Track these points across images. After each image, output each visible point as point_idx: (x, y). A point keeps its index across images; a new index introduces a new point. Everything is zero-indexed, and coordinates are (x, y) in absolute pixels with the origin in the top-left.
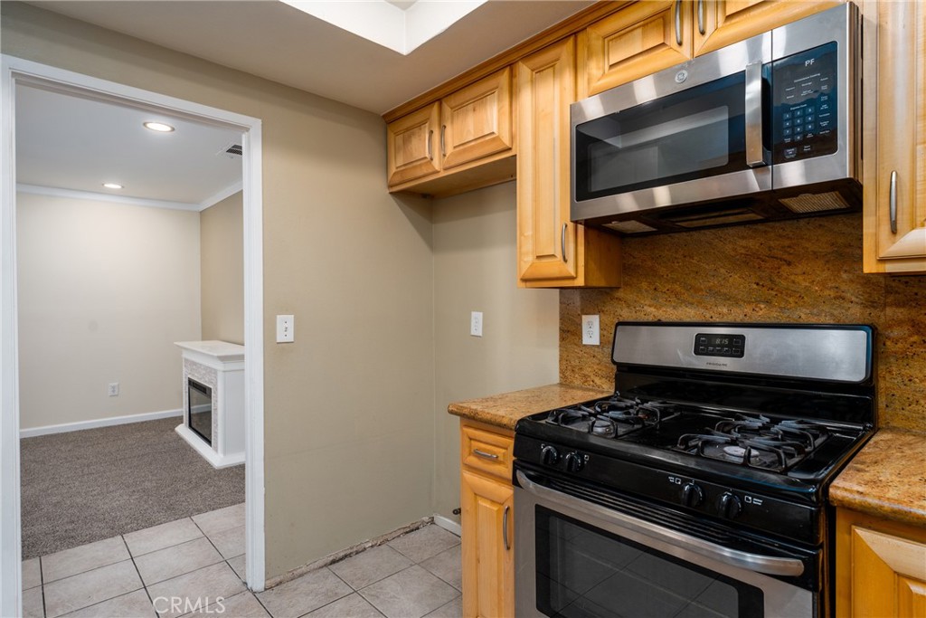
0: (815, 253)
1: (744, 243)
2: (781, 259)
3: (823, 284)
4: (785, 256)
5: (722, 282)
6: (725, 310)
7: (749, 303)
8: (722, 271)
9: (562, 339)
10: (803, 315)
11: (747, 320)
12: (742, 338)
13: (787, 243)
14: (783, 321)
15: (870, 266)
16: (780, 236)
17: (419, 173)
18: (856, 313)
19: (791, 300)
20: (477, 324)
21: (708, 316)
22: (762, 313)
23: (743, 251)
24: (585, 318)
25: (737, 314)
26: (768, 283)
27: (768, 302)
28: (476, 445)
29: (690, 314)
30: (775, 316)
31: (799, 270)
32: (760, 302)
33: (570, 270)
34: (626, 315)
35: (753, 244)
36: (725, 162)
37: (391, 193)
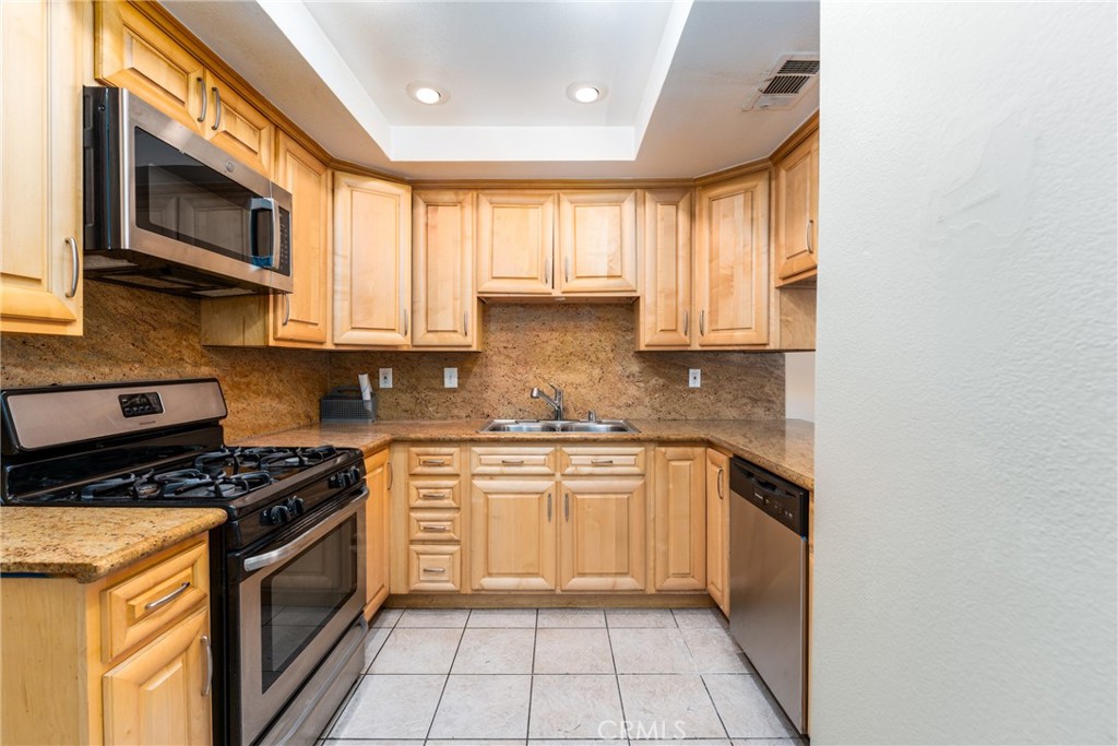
0: (169, 323)
1: (123, 303)
2: (150, 325)
3: (173, 348)
4: (152, 322)
5: (105, 341)
6: (107, 370)
7: (127, 362)
8: (105, 328)
11: (126, 380)
12: (155, 396)
13: (154, 311)
14: (151, 379)
16: (149, 303)
19: (156, 360)
21: (91, 377)
23: (122, 311)
26: (141, 345)
27: (141, 362)
29: (70, 375)
31: (161, 334)
32: (134, 362)
35: (130, 306)
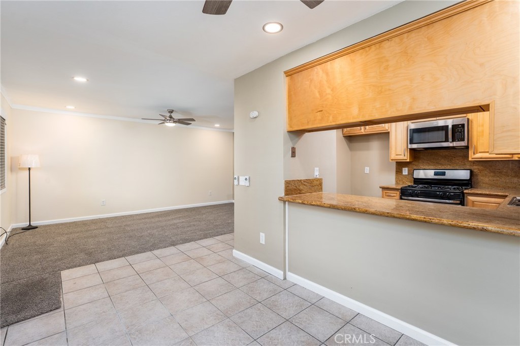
2: (453, 157)
3: (462, 162)
5: (440, 161)
6: (440, 167)
9: (396, 173)
10: (457, 168)
11: (445, 169)
12: (445, 172)
15: (470, 159)
17: (356, 132)
18: (468, 167)
19: (455, 164)
20: (367, 170)
21: (436, 168)
22: (449, 167)
24: (403, 169)
25: (443, 167)
26: (450, 161)
28: (387, 194)
29: (432, 167)
30: (451, 168)
31: (456, 159)
33: (405, 158)
34: (415, 168)
36: (444, 140)
37: (344, 136)
